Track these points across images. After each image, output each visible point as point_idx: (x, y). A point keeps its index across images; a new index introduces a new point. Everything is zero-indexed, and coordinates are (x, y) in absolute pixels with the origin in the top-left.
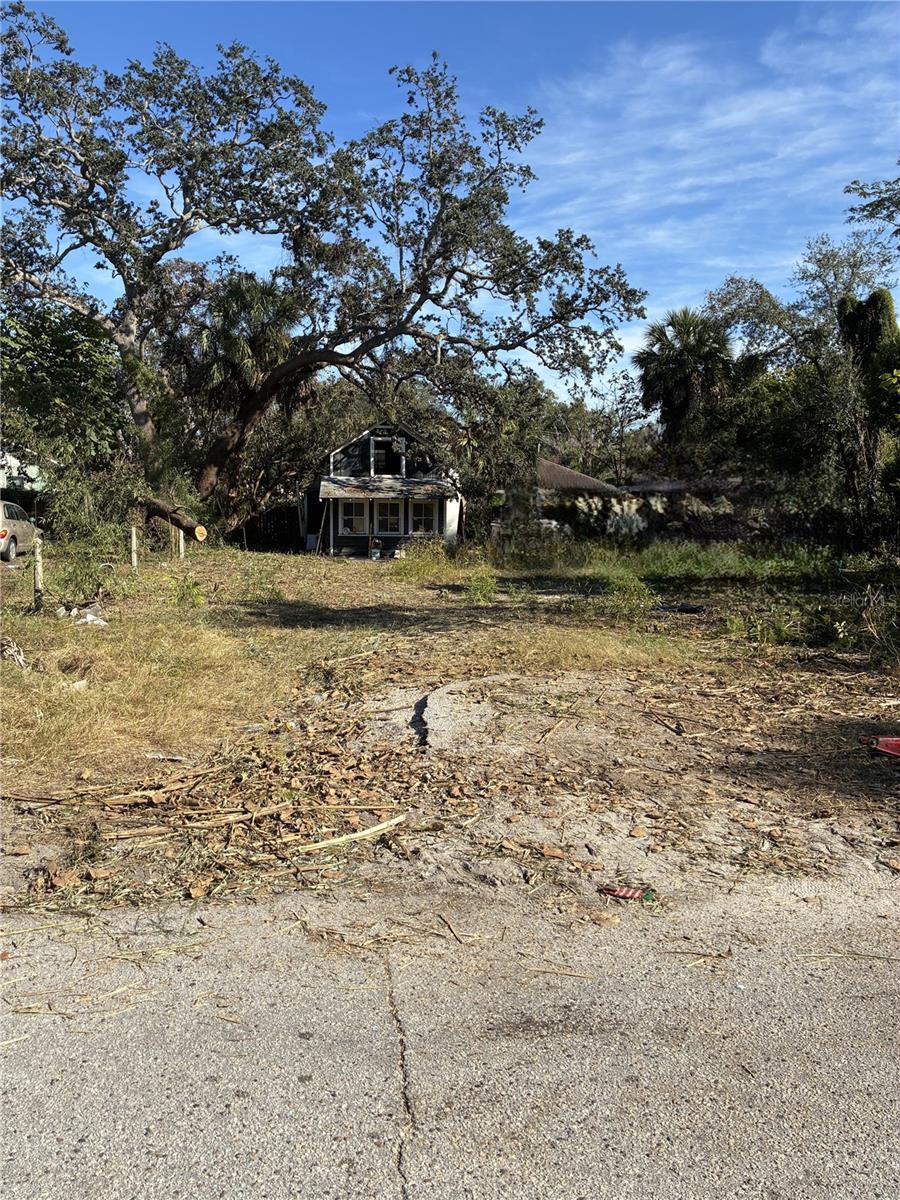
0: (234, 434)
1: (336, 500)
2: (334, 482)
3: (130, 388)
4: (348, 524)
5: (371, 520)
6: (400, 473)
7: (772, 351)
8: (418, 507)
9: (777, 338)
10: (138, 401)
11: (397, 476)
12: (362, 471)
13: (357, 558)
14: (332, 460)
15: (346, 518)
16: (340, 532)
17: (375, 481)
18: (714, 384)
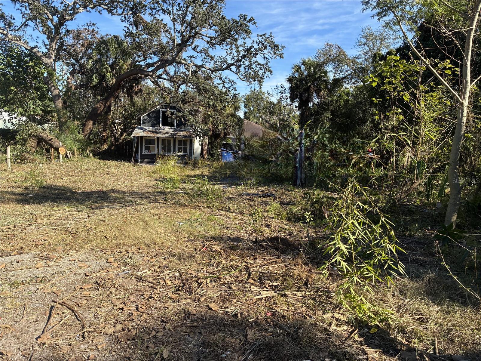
0: (101, 106)
1: (142, 137)
2: (142, 129)
3: (50, 84)
4: (147, 148)
5: (158, 147)
6: (173, 125)
7: (345, 77)
8: (180, 142)
9: (347, 71)
10: (54, 90)
11: (173, 127)
12: (156, 124)
13: (150, 164)
14: (142, 119)
15: (146, 145)
16: (143, 152)
17: (161, 129)
18: (321, 91)
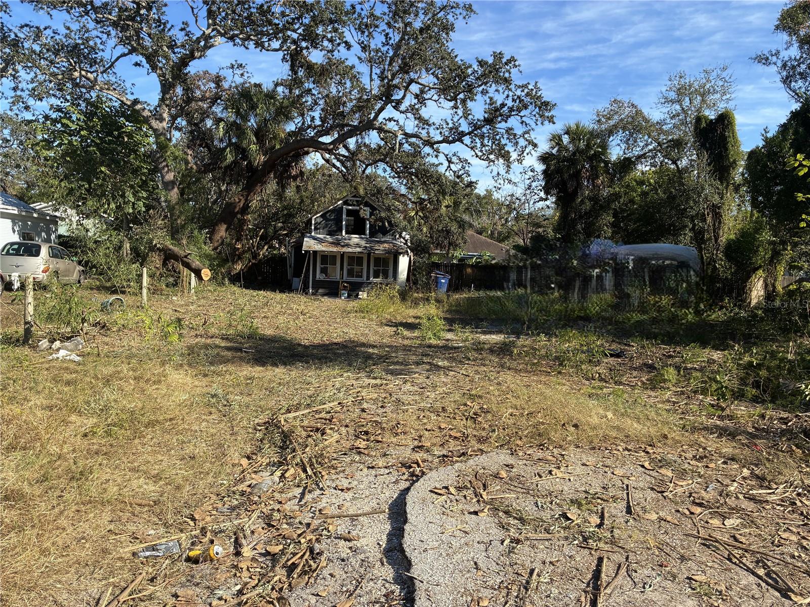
0: (240, 200)
1: (315, 252)
2: (314, 238)
3: (162, 163)
4: (324, 271)
5: (342, 269)
6: (364, 234)
7: (642, 155)
8: (378, 260)
9: (647, 145)
10: (167, 172)
11: (363, 236)
12: (336, 231)
13: (329, 297)
14: (313, 222)
15: (322, 266)
16: (317, 277)
17: (345, 239)
18: (598, 177)
